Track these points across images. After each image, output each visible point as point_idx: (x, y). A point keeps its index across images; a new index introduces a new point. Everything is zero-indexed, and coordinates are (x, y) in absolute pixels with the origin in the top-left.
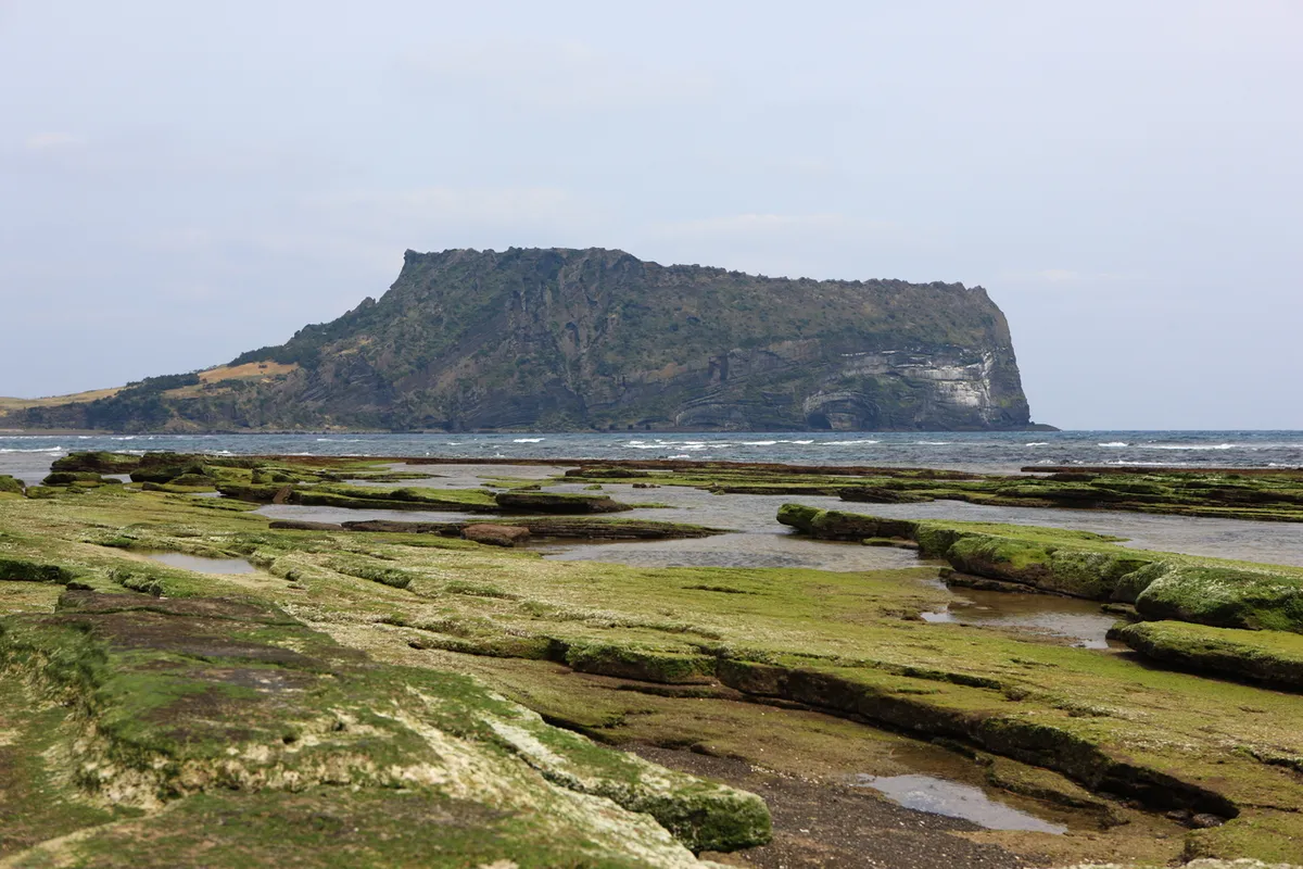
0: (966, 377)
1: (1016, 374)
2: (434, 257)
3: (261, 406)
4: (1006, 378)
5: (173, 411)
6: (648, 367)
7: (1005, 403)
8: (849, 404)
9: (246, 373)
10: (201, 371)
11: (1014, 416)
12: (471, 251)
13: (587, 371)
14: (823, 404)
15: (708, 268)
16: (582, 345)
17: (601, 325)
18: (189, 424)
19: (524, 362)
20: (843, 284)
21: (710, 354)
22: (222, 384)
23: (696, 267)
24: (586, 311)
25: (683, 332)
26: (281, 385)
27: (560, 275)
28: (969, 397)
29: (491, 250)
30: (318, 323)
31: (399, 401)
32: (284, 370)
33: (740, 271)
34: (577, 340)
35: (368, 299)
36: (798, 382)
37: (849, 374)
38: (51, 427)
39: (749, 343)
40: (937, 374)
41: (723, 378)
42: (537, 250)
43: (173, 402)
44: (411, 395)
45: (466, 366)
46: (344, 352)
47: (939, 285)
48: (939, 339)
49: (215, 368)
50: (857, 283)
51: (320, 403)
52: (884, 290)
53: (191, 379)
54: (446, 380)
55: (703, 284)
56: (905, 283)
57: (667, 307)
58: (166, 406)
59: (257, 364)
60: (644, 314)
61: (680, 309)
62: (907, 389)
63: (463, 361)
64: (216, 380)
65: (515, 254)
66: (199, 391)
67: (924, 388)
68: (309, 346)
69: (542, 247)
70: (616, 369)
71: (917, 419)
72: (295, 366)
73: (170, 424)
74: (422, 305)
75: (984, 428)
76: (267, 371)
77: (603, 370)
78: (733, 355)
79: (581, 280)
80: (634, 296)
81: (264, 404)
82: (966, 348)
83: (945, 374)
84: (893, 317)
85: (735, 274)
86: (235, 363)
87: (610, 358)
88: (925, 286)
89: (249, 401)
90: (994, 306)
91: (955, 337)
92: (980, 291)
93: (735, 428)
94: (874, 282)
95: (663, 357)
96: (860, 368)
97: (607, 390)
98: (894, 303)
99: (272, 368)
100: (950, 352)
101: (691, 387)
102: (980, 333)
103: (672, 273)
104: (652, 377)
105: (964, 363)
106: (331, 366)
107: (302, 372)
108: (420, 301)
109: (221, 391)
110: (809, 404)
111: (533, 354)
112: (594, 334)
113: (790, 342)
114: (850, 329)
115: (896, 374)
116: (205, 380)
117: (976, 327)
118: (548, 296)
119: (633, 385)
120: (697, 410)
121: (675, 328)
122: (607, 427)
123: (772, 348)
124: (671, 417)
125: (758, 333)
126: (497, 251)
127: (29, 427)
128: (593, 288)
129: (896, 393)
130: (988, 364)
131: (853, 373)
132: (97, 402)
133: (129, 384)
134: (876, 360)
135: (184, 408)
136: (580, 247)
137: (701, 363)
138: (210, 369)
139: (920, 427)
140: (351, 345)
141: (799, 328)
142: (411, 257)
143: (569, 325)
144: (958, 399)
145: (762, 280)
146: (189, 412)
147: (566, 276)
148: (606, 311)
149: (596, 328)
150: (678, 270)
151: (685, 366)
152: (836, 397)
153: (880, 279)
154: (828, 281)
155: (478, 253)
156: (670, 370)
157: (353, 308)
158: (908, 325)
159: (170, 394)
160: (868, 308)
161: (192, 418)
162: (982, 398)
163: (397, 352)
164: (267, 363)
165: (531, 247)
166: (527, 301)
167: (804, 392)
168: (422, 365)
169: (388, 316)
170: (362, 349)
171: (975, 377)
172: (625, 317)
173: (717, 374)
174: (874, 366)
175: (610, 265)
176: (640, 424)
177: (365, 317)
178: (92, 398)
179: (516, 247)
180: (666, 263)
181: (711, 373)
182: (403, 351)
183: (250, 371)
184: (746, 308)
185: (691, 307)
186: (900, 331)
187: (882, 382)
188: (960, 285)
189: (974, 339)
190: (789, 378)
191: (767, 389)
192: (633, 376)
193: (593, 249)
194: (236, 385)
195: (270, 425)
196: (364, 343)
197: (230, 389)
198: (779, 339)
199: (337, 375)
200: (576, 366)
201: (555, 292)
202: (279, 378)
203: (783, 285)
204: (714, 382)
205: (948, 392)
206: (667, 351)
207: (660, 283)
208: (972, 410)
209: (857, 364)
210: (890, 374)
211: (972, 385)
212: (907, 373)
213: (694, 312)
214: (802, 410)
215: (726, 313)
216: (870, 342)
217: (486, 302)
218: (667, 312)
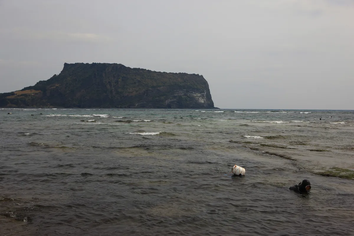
0: (201, 96)
1: (210, 95)
2: (72, 65)
3: (32, 101)
4: (209, 97)
5: (9, 102)
6: (129, 93)
7: (209, 102)
8: (175, 102)
9: (27, 93)
11: (210, 105)
12: (82, 63)
13: (114, 93)
14: (170, 102)
15: (142, 69)
16: (112, 87)
17: (117, 82)
19: (98, 91)
21: (144, 90)
22: (22, 95)
23: (139, 69)
24: (113, 79)
25: (137, 84)
26: (37, 96)
28: (202, 101)
29: (88, 63)
30: (43, 80)
31: (67, 100)
32: (37, 92)
33: (150, 70)
35: (55, 75)
36: (164, 97)
37: (176, 95)
39: (153, 87)
40: (195, 95)
41: (147, 95)
42: (100, 64)
44: (70, 99)
45: (83, 92)
46: (52, 88)
47: (194, 74)
48: (195, 87)
49: (17, 91)
50: (176, 73)
51: (47, 100)
52: (183, 75)
53: (12, 94)
54: (78, 95)
55: (141, 73)
56: (187, 74)
58: (7, 101)
59: (29, 90)
60: (127, 80)
61: (136, 79)
62: (189, 99)
63: (82, 90)
65: (94, 64)
66: (15, 97)
67: (192, 98)
68: (41, 85)
69: (101, 63)
70: (122, 93)
71: (191, 106)
72: (40, 91)
73: (8, 105)
74: (71, 76)
76: (32, 92)
77: (118, 93)
78: (149, 90)
79: (112, 71)
80: (125, 75)
82: (201, 89)
84: (185, 82)
85: (148, 70)
86: (23, 90)
87: (120, 90)
89: (29, 99)
90: (205, 79)
91: (199, 87)
92: (202, 76)
94: (180, 73)
95: (133, 90)
96: (178, 94)
97: (119, 98)
98: (185, 78)
100: (198, 90)
101: (140, 97)
102: (204, 86)
104: (131, 95)
105: (201, 93)
106: (49, 91)
107: (42, 92)
109: (22, 97)
110: (167, 102)
111: (100, 89)
113: (163, 87)
114: (175, 84)
115: (186, 95)
116: (16, 94)
118: (104, 75)
119: (125, 97)
120: (141, 103)
121: (135, 83)
122: (119, 107)
123: (158, 88)
124: (135, 105)
125: (155, 85)
126: (89, 63)
128: (114, 73)
129: (186, 99)
130: (205, 93)
136: (111, 63)
137: (142, 92)
140: (54, 86)
141: (164, 84)
142: (66, 65)
143: (109, 82)
144: (200, 101)
145: (154, 72)
146: (13, 102)
147: (108, 70)
148: (118, 79)
149: (115, 83)
150: (135, 69)
151: (138, 93)
152: (172, 100)
153: (181, 73)
154: (170, 73)
155: (85, 64)
156: (135, 93)
158: (189, 84)
159: (8, 97)
160: (179, 79)
161: (14, 104)
162: (205, 102)
164: (32, 90)
165: (98, 63)
167: (166, 99)
168: (72, 91)
170: (57, 87)
171: (203, 96)
172: (123, 80)
174: (181, 93)
175: (119, 67)
176: (127, 106)
177: (55, 78)
179: (94, 62)
181: (144, 94)
182: (67, 87)
184: (151, 79)
186: (187, 85)
187: (183, 97)
188: (198, 74)
189: (203, 87)
190: (163, 95)
191: (157, 98)
192: (126, 94)
193: (114, 63)
194: (26, 95)
195: (34, 106)
196: (57, 85)
197: (24, 96)
198: (160, 86)
199: (51, 93)
200: (111, 92)
201: (106, 74)
202: (36, 94)
203: (159, 74)
204: (145, 97)
205: (197, 99)
206: (134, 89)
207: (131, 72)
208: (201, 103)
209: (177, 93)
210: (184, 95)
211: (203, 98)
212: (188, 95)
213: (139, 79)
214: (165, 103)
215: (147, 80)
216: (180, 88)
217: (88, 76)
218: (133, 79)
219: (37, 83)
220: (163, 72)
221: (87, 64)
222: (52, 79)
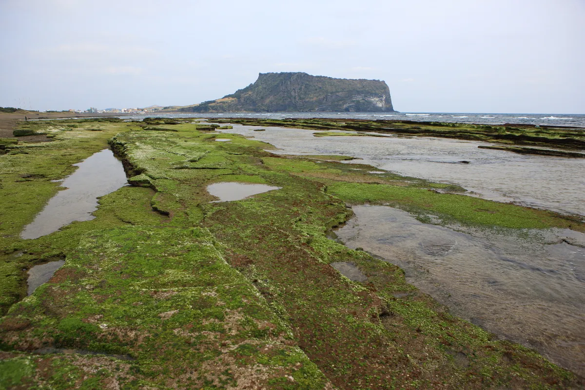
0: (379, 100)
1: (391, 100)
2: (265, 74)
4: (388, 101)
5: (211, 108)
6: (310, 98)
7: (388, 106)
8: (354, 106)
9: (225, 100)
10: (216, 100)
11: (390, 109)
12: (273, 73)
13: (297, 99)
14: (348, 106)
15: (324, 76)
17: (300, 89)
19: (284, 97)
20: (353, 80)
21: (324, 95)
22: (220, 102)
23: (321, 76)
24: (297, 86)
25: (318, 90)
26: (232, 103)
27: (292, 78)
28: (380, 105)
30: (241, 89)
32: (233, 99)
33: (331, 77)
34: (295, 92)
35: (251, 84)
36: (343, 101)
39: (332, 93)
40: (373, 100)
41: (326, 100)
42: (287, 73)
43: (210, 106)
44: (260, 104)
47: (374, 80)
48: (374, 92)
49: (219, 99)
50: (356, 80)
51: (241, 106)
52: (361, 81)
53: (214, 102)
54: (267, 101)
55: (322, 80)
56: (367, 80)
60: (310, 86)
61: (317, 85)
62: (367, 103)
63: (271, 97)
64: (219, 102)
65: (282, 74)
66: (216, 104)
67: (370, 103)
68: (239, 94)
70: (303, 99)
71: (368, 109)
72: (235, 98)
73: (210, 111)
75: (383, 111)
76: (229, 100)
77: (300, 98)
78: (329, 95)
79: (296, 79)
80: (308, 83)
81: (229, 106)
82: (380, 94)
83: (374, 100)
84: (364, 87)
85: (329, 78)
86: (223, 98)
87: (302, 96)
88: (371, 80)
89: (226, 106)
90: (386, 85)
91: (377, 92)
92: (383, 82)
93: (329, 111)
94: (360, 79)
95: (313, 96)
97: (301, 103)
98: (364, 84)
99: (231, 99)
100: (376, 95)
101: (320, 102)
102: (383, 91)
104: (311, 100)
105: (379, 97)
106: (243, 98)
107: (237, 100)
108: (262, 84)
109: (220, 104)
110: (345, 106)
111: (286, 95)
112: (299, 91)
113: (341, 93)
114: (354, 90)
116: (217, 102)
117: (382, 89)
119: (307, 102)
120: (321, 108)
121: (316, 89)
122: (301, 111)
123: (337, 94)
124: (315, 109)
125: (334, 90)
128: (299, 81)
129: (364, 104)
130: (384, 98)
131: (355, 99)
132: (195, 107)
133: (202, 103)
134: (360, 96)
135: (213, 108)
136: (296, 72)
137: (322, 97)
139: (369, 111)
140: (247, 94)
141: (343, 89)
142: (260, 74)
143: (293, 89)
144: (377, 105)
145: (335, 79)
148: (301, 86)
150: (317, 77)
151: (318, 98)
152: (351, 105)
154: (350, 79)
156: (315, 99)
157: (248, 86)
158: (367, 89)
159: (210, 105)
160: (358, 85)
161: (214, 110)
162: (382, 105)
165: (285, 72)
166: (285, 84)
167: (344, 104)
168: (262, 98)
169: (255, 87)
170: (250, 95)
172: (306, 87)
173: (325, 100)
174: (359, 98)
175: (303, 76)
177: (251, 88)
178: (194, 106)
179: (282, 72)
180: (315, 75)
181: (324, 100)
182: (258, 95)
183: (227, 99)
184: (332, 85)
186: (365, 90)
187: (361, 101)
189: (381, 92)
190: (341, 100)
191: (336, 103)
192: (307, 100)
193: (299, 72)
194: (223, 103)
195: (230, 111)
196: (250, 93)
198: (338, 92)
199: (244, 100)
200: (295, 98)
201: (290, 82)
202: (232, 101)
203: (340, 80)
204: (324, 102)
205: (375, 104)
206: (315, 95)
207: (313, 80)
208: (380, 108)
209: (355, 97)
210: (363, 100)
212: (366, 99)
213: (320, 86)
214: (343, 107)
215: (327, 86)
216: (359, 93)
217: (276, 84)
218: (315, 86)
219: (236, 91)
220: (343, 78)
221: (277, 73)
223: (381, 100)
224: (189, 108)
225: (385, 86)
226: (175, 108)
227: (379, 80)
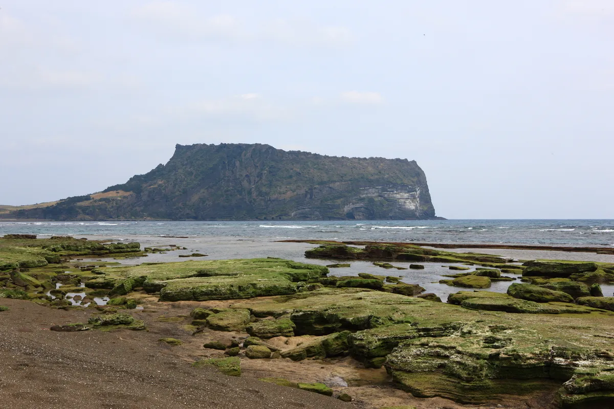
0: (410, 198)
1: (429, 196)
2: (188, 147)
3: (117, 209)
4: (426, 198)
5: (80, 211)
6: (280, 193)
7: (426, 208)
8: (362, 209)
9: (110, 195)
10: (91, 194)
11: (428, 213)
12: (204, 145)
13: (254, 194)
14: (352, 209)
15: (304, 152)
16: (252, 184)
17: (260, 176)
18: (87, 217)
19: (228, 191)
20: (359, 159)
21: (305, 188)
22: (101, 200)
23: (299, 152)
24: (253, 170)
25: (295, 178)
26: (125, 200)
27: (243, 154)
28: (411, 206)
30: (139, 174)
31: (175, 207)
32: (127, 194)
33: (317, 153)
34: (250, 182)
35: (161, 164)
36: (342, 199)
37: (362, 196)
38: (28, 218)
39: (322, 183)
40: (398, 196)
41: (311, 198)
42: (232, 144)
43: (80, 207)
44: (180, 205)
45: (204, 192)
46: (152, 187)
47: (398, 160)
48: (399, 182)
49: (96, 193)
50: (365, 159)
51: (142, 208)
52: (376, 162)
53: (87, 198)
54: (195, 198)
55: (303, 159)
56: (385, 159)
57: (287, 168)
58: (77, 209)
59: (115, 192)
60: (278, 171)
61: (292, 169)
62: (387, 203)
63: (202, 191)
64: (98, 198)
65: (223, 146)
66: (91, 203)
67: (393, 202)
68: (137, 183)
69: (235, 143)
70: (267, 194)
71: (390, 215)
72: (131, 193)
73: (79, 217)
74: (184, 167)
75: (417, 218)
76: (119, 195)
77: (260, 194)
78: (315, 188)
79: (251, 157)
80: (273, 163)
81: (119, 208)
82: (410, 185)
83: (402, 196)
84: (380, 173)
85: (315, 154)
86: (105, 191)
87: (264, 189)
88: (392, 160)
89: (112, 207)
90: (420, 168)
91: (406, 181)
92: (414, 162)
93: (316, 218)
94: (372, 158)
95: (286, 189)
96: (367, 194)
97: (263, 203)
98: (380, 167)
99: (122, 193)
100: (404, 187)
101: (298, 201)
102: (415, 179)
103: (289, 154)
104: (283, 197)
105: (409, 192)
106: (146, 193)
107: (134, 195)
108: (183, 165)
109: (100, 203)
110: (347, 209)
111: (231, 188)
112: (257, 179)
113: (339, 183)
114: (362, 178)
115: (382, 196)
116: (93, 198)
117: (413, 177)
118: (238, 164)
119: (273, 201)
120: (300, 211)
121: (291, 177)
122: (263, 218)
123: (331, 185)
124: (290, 214)
125: (325, 179)
126: (215, 145)
127: (18, 218)
128: (256, 161)
129: (382, 204)
130: (418, 192)
131: (364, 196)
132: (48, 207)
133: (61, 200)
134: (373, 190)
135: (85, 210)
136: (251, 143)
137: (302, 191)
138: (94, 194)
139: (392, 218)
140: (155, 184)
141: (342, 177)
142: (178, 147)
143: (246, 176)
144: (407, 207)
145: (326, 157)
146: (87, 212)
147: (245, 155)
148: (262, 170)
149: (258, 177)
150: (291, 153)
151: (295, 193)
152: (358, 205)
153: (374, 157)
154: (353, 158)
155: (207, 145)
156: (289, 194)
157: (154, 168)
158: (386, 176)
159: (79, 204)
160: (370, 169)
161: (88, 214)
162: (416, 206)
163: (174, 186)
164: (119, 191)
165: (230, 143)
166: (229, 165)
167: (344, 204)
168: (185, 192)
169: (169, 172)
170: (160, 185)
171: (413, 198)
172: (270, 172)
173: (309, 196)
174: (372, 193)
175: (264, 151)
176: (277, 217)
177: (160, 171)
178: (45, 206)
179: (223, 143)
180: (287, 150)
181: (306, 196)
182: (177, 186)
183: (112, 194)
184: (320, 169)
185: (297, 168)
186: (383, 178)
187: (376, 199)
188: (406, 159)
189: (413, 182)
190: (339, 197)
191: (329, 203)
192: (274, 197)
193: (256, 144)
194: (107, 200)
195: (121, 217)
196: (160, 183)
197: (104, 202)
198: (334, 182)
199: (149, 196)
200: (250, 193)
201: (241, 162)
202: (125, 197)
203: (335, 159)
204: (307, 200)
205: (403, 203)
206: (288, 186)
207: (284, 159)
208: (412, 211)
209: (366, 192)
210: (379, 196)
211: (412, 201)
212: (386, 196)
213: (298, 170)
214: (343, 211)
215: (312, 170)
216: (371, 183)
217: (211, 166)
218: (287, 170)
219: (131, 179)
220: (340, 156)
221: (212, 145)
222: (153, 172)
223: (415, 198)
224: (35, 209)
225: (420, 171)
226: (5, 210)
227: (406, 160)
